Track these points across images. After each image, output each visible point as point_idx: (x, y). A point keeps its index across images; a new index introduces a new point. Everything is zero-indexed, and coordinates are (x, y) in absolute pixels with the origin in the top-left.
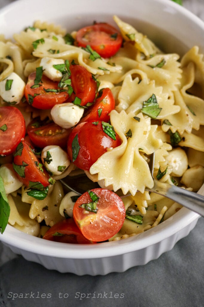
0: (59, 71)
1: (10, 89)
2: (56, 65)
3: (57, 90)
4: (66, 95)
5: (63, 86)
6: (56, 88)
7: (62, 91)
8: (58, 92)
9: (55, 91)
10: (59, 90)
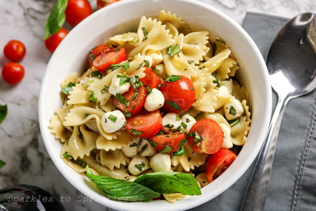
0: (125, 83)
1: (117, 118)
2: (120, 83)
3: (137, 91)
4: (143, 87)
5: (136, 87)
6: (135, 92)
7: (138, 88)
8: (138, 92)
9: (136, 93)
10: (137, 90)
